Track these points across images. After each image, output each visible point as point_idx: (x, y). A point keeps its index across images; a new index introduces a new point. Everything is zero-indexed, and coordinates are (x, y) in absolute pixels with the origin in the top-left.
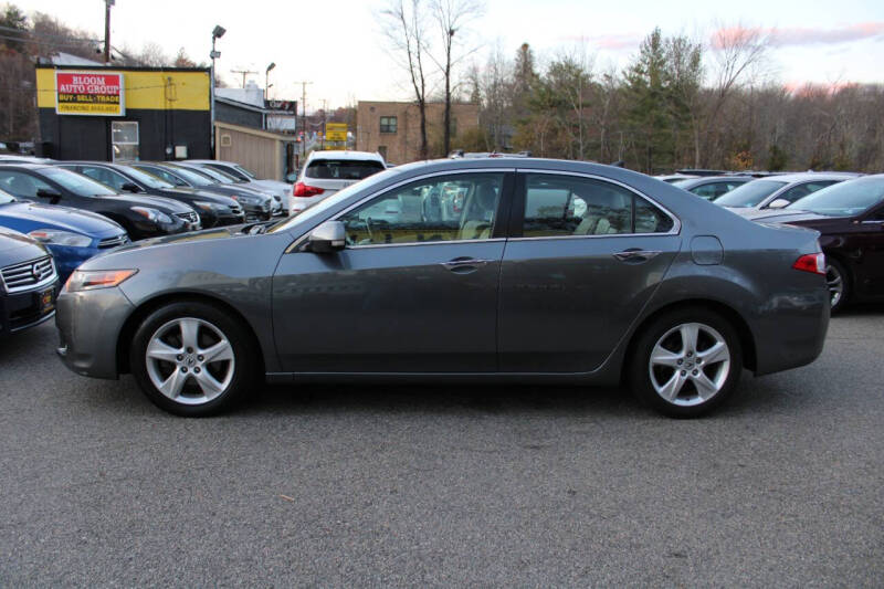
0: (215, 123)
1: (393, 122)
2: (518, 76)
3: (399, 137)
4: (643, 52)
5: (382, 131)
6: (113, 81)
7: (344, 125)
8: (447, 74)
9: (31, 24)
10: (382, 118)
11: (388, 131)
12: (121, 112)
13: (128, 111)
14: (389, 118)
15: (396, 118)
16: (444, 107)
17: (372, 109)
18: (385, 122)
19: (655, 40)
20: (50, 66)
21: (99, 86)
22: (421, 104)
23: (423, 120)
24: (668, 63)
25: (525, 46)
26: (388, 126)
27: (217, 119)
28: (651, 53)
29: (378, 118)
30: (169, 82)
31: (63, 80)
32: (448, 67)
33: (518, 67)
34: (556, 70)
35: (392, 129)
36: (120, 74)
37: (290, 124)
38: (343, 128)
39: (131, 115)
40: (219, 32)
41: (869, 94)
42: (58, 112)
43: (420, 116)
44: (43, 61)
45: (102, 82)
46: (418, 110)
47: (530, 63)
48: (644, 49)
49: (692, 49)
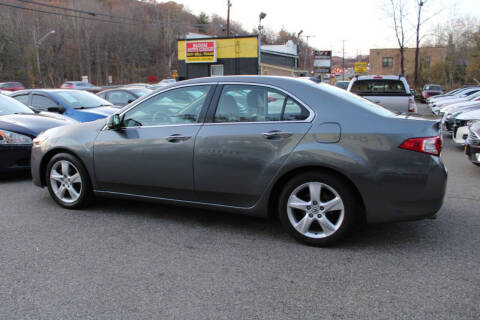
0: (260, 64)
1: (390, 60)
3: (393, 69)
5: (383, 65)
6: (211, 45)
8: (418, 30)
9: (210, 20)
10: (384, 58)
11: (387, 65)
12: (214, 60)
13: (218, 60)
14: (387, 58)
15: (392, 57)
17: (378, 54)
18: (385, 60)
20: (183, 40)
21: (204, 47)
22: (402, 49)
26: (388, 63)
27: (262, 62)
29: (381, 59)
30: (238, 44)
31: (189, 46)
32: (419, 25)
35: (390, 64)
36: (214, 41)
37: (327, 63)
38: (364, 65)
39: (220, 61)
40: (263, 16)
42: (187, 62)
44: (181, 37)
45: (206, 45)
46: (401, 54)
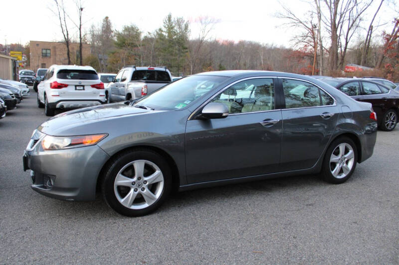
1: (48, 51)
2: (103, 31)
3: (52, 59)
4: (164, 23)
5: (43, 56)
7: (21, 52)
8: (80, 29)
10: (43, 49)
11: (46, 56)
14: (46, 49)
15: (50, 49)
16: (79, 45)
17: (38, 45)
18: (44, 51)
19: (170, 18)
22: (67, 42)
23: (68, 50)
24: (175, 28)
25: (107, 18)
26: (46, 53)
28: (168, 24)
29: (41, 49)
32: (80, 25)
33: (103, 27)
34: (127, 29)
35: (48, 55)
38: (20, 54)
41: (249, 45)
43: (66, 49)
46: (66, 46)
47: (109, 25)
48: (165, 21)
49: (185, 23)
